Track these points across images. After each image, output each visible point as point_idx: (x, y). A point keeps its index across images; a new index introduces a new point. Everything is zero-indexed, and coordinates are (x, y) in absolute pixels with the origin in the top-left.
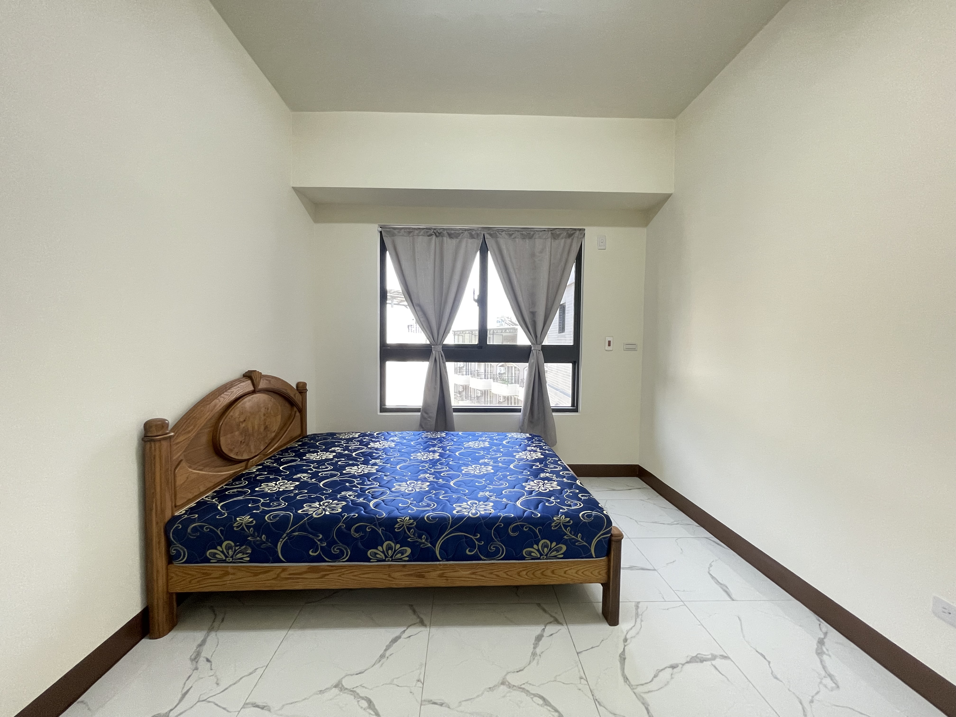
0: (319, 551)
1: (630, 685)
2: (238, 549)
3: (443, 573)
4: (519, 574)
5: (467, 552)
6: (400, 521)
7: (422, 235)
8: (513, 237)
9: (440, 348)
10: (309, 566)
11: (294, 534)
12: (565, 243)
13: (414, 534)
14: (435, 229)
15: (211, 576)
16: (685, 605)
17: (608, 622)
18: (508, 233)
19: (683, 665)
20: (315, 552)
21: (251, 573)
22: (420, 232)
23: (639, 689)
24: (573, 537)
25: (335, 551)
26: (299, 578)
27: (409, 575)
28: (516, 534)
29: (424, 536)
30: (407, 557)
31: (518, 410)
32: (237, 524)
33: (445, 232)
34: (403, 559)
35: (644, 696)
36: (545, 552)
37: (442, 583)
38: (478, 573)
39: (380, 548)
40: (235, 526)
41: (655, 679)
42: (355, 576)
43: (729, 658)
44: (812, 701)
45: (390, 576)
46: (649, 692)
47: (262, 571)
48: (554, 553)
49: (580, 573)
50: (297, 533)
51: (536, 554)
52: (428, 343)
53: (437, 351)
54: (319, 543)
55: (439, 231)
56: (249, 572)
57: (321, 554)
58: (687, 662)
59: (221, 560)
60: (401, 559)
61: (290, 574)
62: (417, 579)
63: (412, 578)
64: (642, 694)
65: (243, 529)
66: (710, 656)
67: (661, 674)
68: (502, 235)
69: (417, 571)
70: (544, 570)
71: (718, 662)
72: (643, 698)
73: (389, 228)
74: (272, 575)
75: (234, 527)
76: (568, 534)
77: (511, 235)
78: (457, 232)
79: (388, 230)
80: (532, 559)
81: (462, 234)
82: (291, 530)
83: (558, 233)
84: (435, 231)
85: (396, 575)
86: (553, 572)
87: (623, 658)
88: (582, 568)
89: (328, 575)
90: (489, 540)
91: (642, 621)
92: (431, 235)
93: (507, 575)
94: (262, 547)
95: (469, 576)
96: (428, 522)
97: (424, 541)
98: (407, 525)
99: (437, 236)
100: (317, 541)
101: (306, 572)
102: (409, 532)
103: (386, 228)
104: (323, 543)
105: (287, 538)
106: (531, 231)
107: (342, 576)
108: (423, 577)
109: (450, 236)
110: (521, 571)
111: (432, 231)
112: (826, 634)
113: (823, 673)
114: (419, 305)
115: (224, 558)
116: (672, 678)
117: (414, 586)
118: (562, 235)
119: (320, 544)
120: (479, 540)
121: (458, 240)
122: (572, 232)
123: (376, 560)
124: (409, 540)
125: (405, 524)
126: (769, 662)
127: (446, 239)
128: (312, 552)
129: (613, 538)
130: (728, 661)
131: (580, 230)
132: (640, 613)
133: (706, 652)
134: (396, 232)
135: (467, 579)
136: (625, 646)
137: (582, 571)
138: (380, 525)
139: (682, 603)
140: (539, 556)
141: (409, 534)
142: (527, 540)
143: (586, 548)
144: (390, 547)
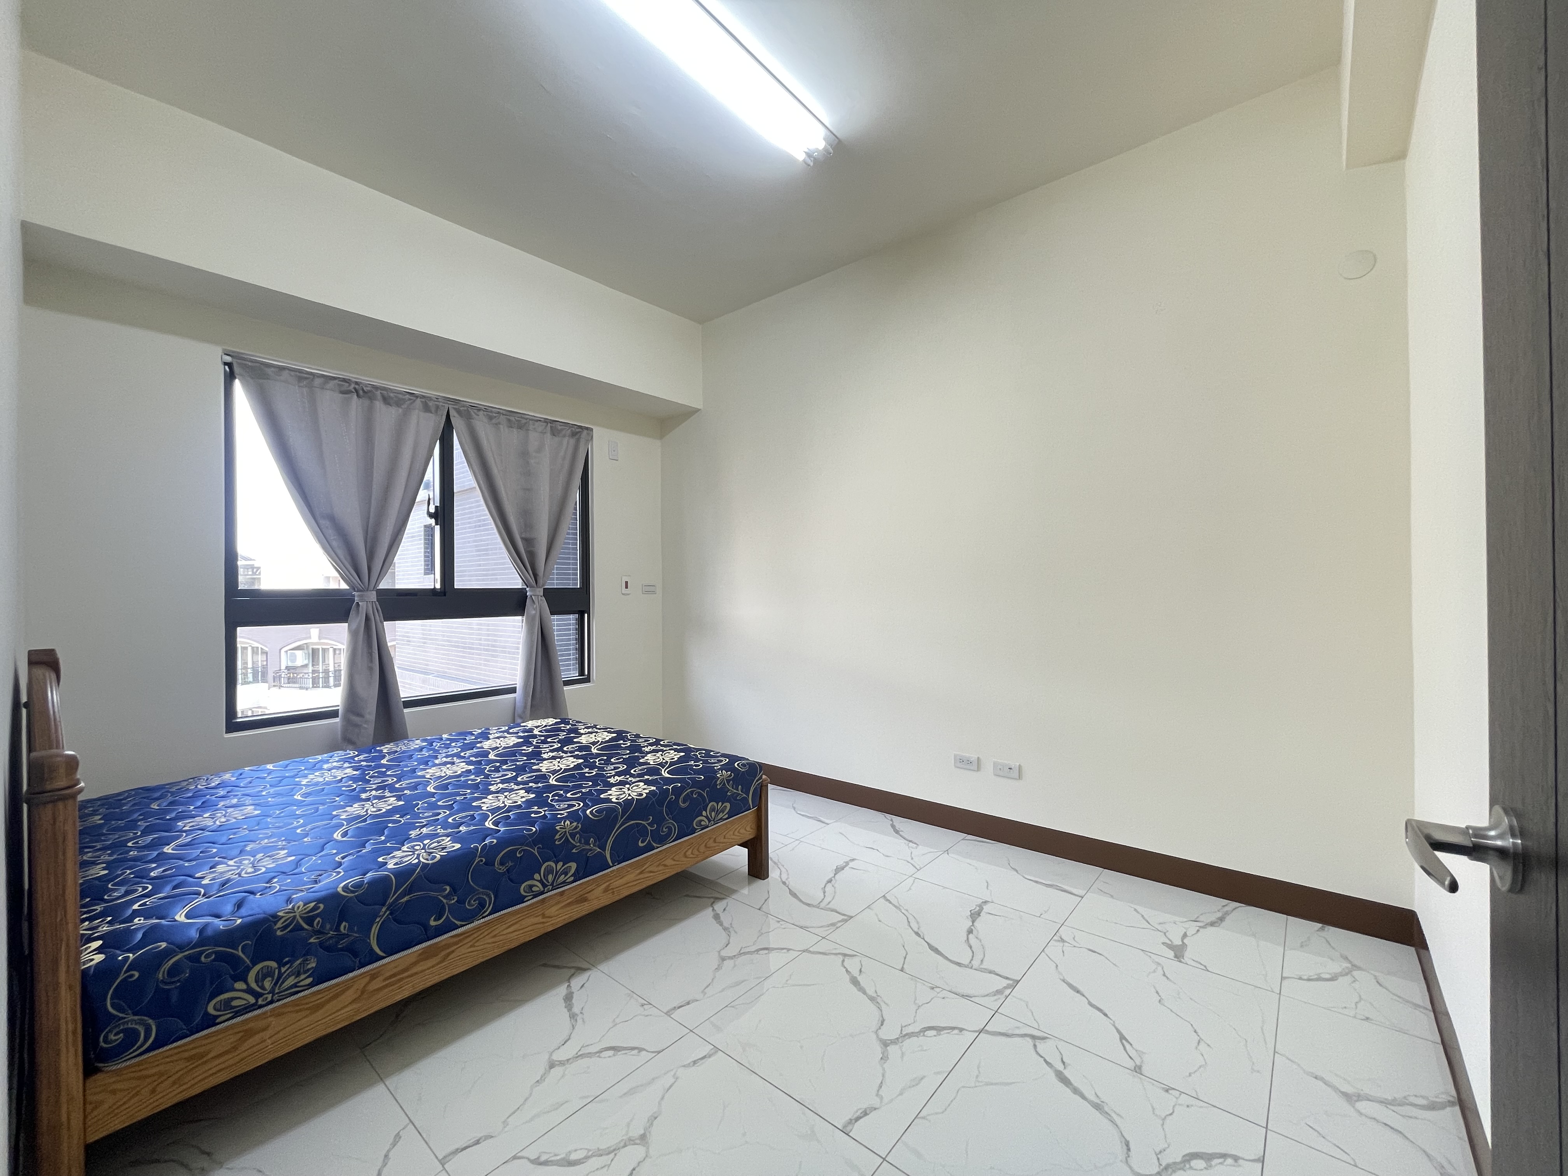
0: (446, 915)
1: (814, 906)
2: (285, 972)
3: (609, 886)
4: (685, 856)
5: (640, 844)
6: (560, 828)
7: (332, 390)
8: (494, 421)
9: (373, 596)
10: (420, 952)
11: (402, 901)
12: (568, 443)
13: (580, 842)
14: (357, 383)
15: (210, 1056)
16: (801, 841)
17: (760, 879)
18: (488, 415)
19: (834, 877)
20: (439, 919)
21: (307, 1009)
22: (325, 383)
23: (823, 905)
24: (735, 791)
25: (471, 904)
26: (402, 979)
27: (569, 904)
28: (687, 804)
29: (592, 839)
30: (572, 876)
31: (513, 690)
32: (282, 923)
33: (378, 393)
34: (567, 881)
35: (829, 906)
36: (713, 817)
37: (606, 900)
38: (647, 870)
39: (537, 876)
40: (279, 928)
41: (826, 894)
42: (495, 936)
43: (856, 859)
44: (912, 859)
45: (544, 916)
46: (829, 903)
47: (331, 995)
48: (720, 815)
49: (736, 833)
50: (405, 899)
51: (704, 822)
52: (344, 586)
53: (367, 602)
54: (445, 901)
55: (365, 389)
56: (300, 1010)
57: (450, 917)
58: (835, 875)
59: (246, 1008)
60: (564, 882)
61: (385, 980)
62: (578, 906)
63: (572, 907)
64: (827, 907)
65: (299, 928)
66: (845, 864)
67: (827, 889)
68: (478, 415)
69: (577, 896)
70: (706, 842)
71: (851, 864)
72: (829, 908)
73: (252, 361)
74: (350, 995)
75: (276, 931)
76: (731, 790)
77: (491, 418)
78: (400, 396)
79: (250, 364)
80: (701, 830)
81: (409, 402)
82: (397, 895)
83: (560, 428)
84: (357, 386)
85: (553, 911)
86: (715, 841)
87: (794, 895)
88: (737, 826)
89: (453, 952)
90: (659, 821)
91: (783, 866)
92: (350, 392)
93: (674, 860)
94: (340, 946)
95: (638, 878)
96: (596, 819)
97: (593, 847)
98: (570, 832)
99: (358, 396)
100: (442, 899)
101: (415, 964)
102: (574, 840)
103: (245, 359)
104: (452, 898)
105: (388, 912)
106: (522, 418)
107: (476, 944)
108: (585, 900)
109: (386, 400)
110: (686, 852)
111: (353, 386)
112: (892, 820)
113: (907, 842)
114: (332, 519)
115: (252, 1000)
116: (835, 888)
117: (575, 918)
118: (564, 432)
119: (447, 903)
120: (650, 824)
121: (400, 410)
122: (578, 430)
123: (531, 897)
124: (574, 851)
125: (567, 830)
126: (878, 850)
127: (379, 404)
128: (435, 920)
129: (764, 782)
130: (856, 861)
131: (587, 429)
132: (777, 861)
133: (841, 863)
134: (269, 371)
135: (635, 883)
136: (788, 887)
137: (738, 830)
138: (534, 843)
139: (798, 842)
140: (706, 824)
141: (574, 843)
142: (697, 808)
143: (745, 800)
144: (549, 871)
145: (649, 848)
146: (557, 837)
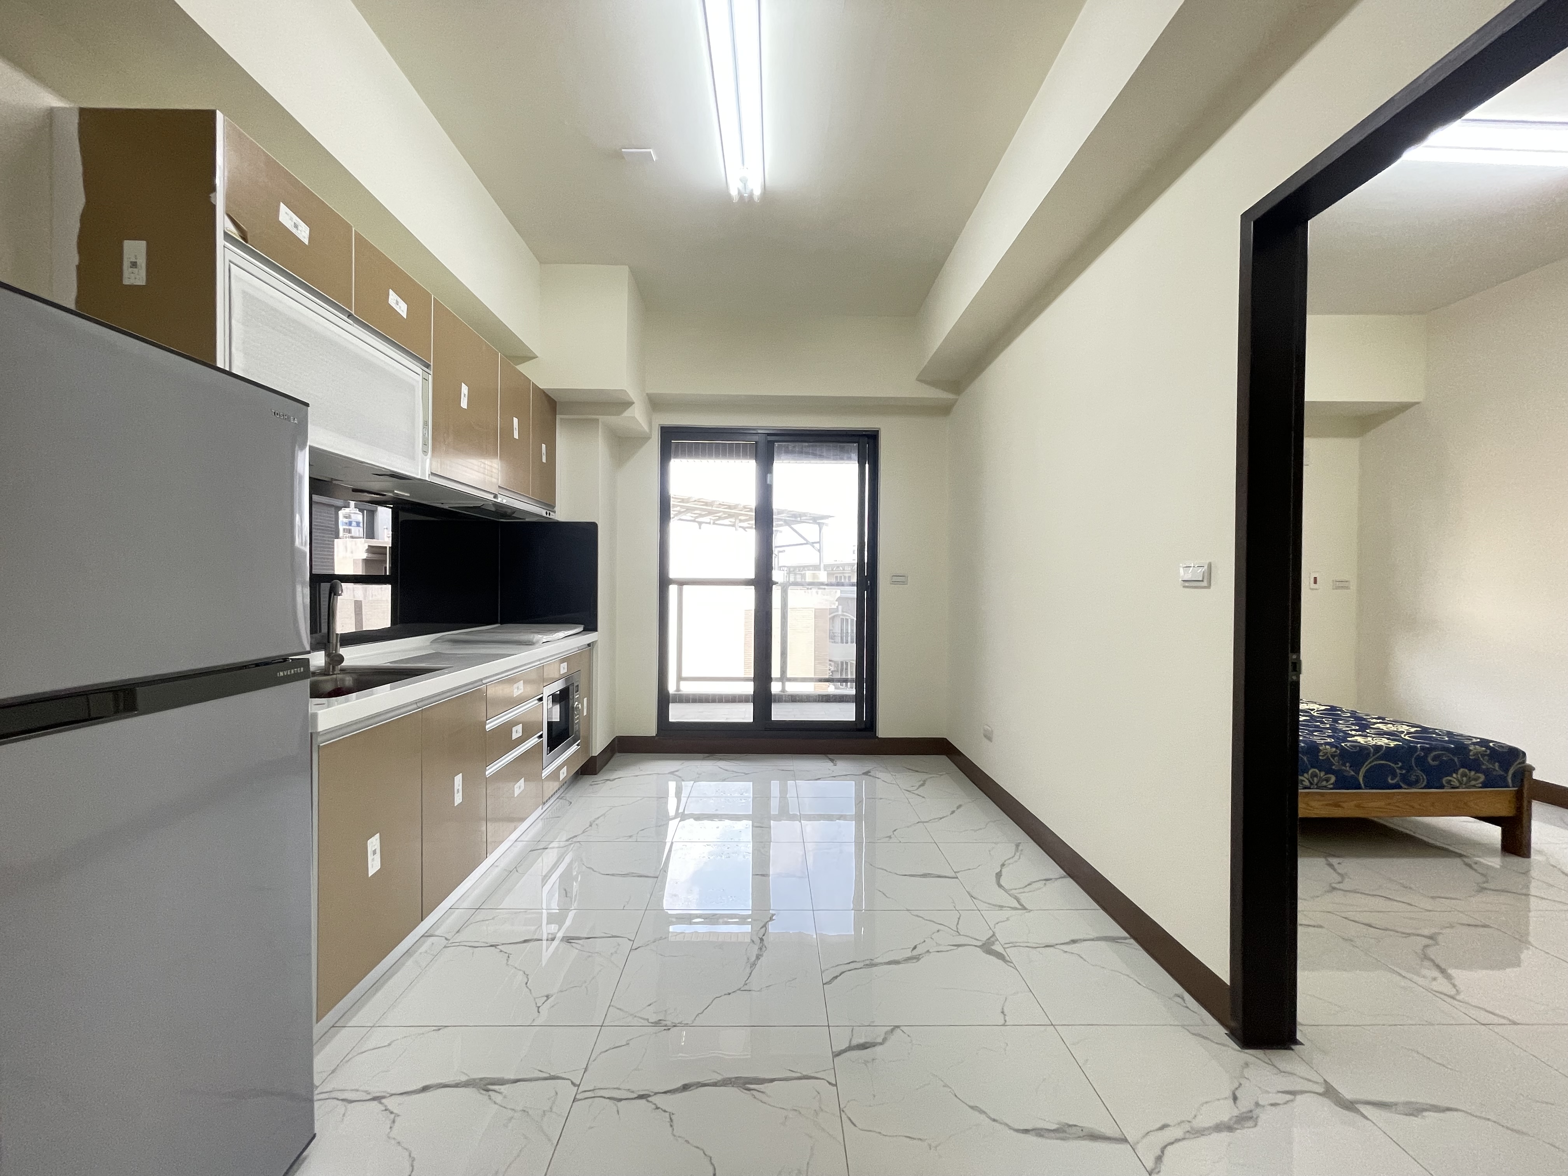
5: (1390, 781)
13: (1337, 762)
17: (1517, 855)
24: (1491, 766)
27: (1327, 805)
28: (1436, 763)
29: (1348, 764)
30: (1332, 784)
34: (1328, 787)
36: (1464, 781)
39: (1306, 775)
48: (1473, 783)
49: (1490, 805)
51: (1456, 784)
60: (1325, 787)
69: (1335, 800)
76: (1486, 764)
80: (1453, 788)
85: (1313, 804)
88: (1492, 799)
90: (1410, 769)
96: (1350, 751)
97: (1348, 769)
102: (1333, 760)
108: (1339, 806)
120: (1401, 768)
125: (1326, 752)
140: (1458, 785)
141: (1333, 762)
142: (1447, 768)
143: (1504, 779)
144: (1314, 775)
145: (1397, 786)
146: (1321, 754)
